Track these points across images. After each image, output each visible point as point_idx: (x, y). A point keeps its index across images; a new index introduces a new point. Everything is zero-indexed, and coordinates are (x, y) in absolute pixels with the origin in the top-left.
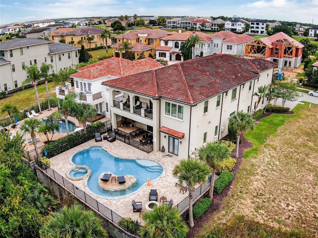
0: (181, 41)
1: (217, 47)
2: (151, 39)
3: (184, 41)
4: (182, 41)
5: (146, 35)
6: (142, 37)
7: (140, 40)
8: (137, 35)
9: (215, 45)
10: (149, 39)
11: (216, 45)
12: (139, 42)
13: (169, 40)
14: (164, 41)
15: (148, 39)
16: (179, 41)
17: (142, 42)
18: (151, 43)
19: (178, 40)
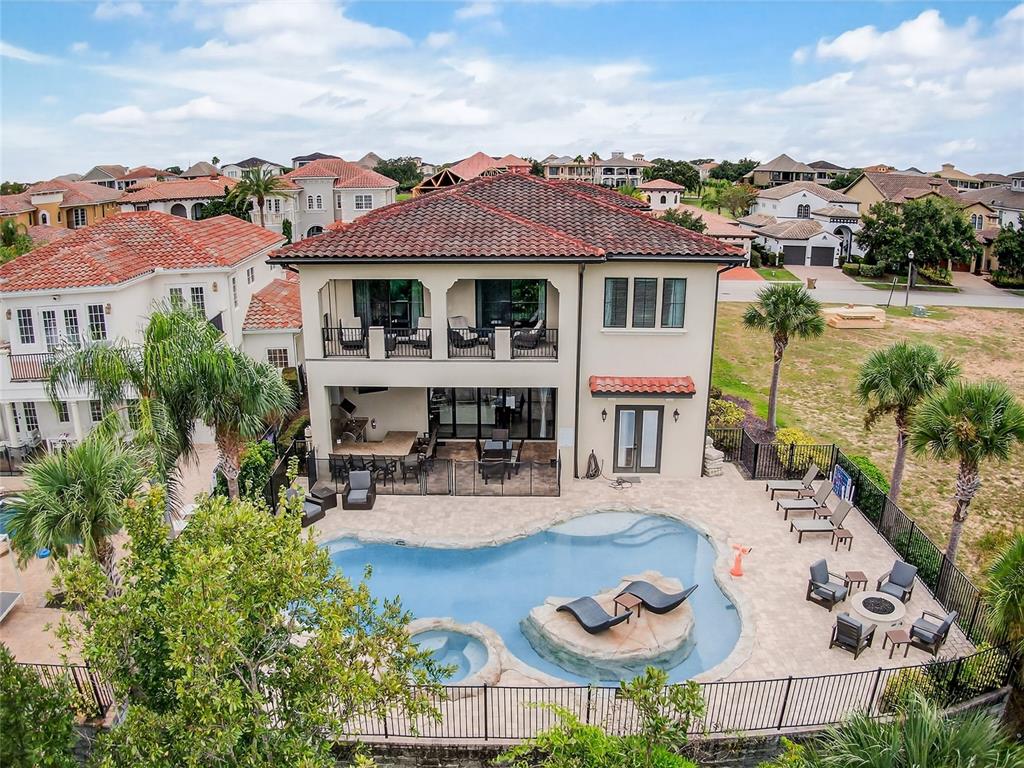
0: (192, 199)
1: (319, 206)
2: (77, 211)
3: (203, 198)
4: (198, 199)
5: (59, 198)
6: (45, 206)
7: (40, 215)
8: (30, 203)
9: (311, 201)
10: (69, 211)
11: (315, 202)
12: (36, 224)
13: (150, 202)
14: (134, 204)
15: (67, 212)
16: (186, 199)
17: (48, 224)
18: (77, 224)
19: (181, 200)
